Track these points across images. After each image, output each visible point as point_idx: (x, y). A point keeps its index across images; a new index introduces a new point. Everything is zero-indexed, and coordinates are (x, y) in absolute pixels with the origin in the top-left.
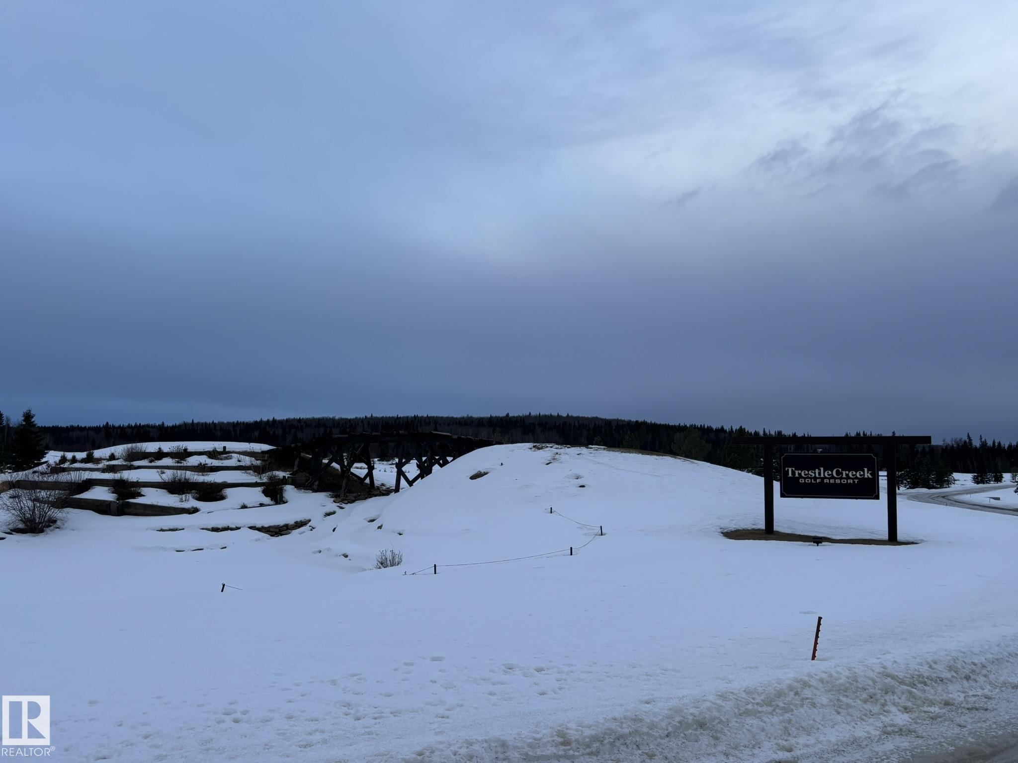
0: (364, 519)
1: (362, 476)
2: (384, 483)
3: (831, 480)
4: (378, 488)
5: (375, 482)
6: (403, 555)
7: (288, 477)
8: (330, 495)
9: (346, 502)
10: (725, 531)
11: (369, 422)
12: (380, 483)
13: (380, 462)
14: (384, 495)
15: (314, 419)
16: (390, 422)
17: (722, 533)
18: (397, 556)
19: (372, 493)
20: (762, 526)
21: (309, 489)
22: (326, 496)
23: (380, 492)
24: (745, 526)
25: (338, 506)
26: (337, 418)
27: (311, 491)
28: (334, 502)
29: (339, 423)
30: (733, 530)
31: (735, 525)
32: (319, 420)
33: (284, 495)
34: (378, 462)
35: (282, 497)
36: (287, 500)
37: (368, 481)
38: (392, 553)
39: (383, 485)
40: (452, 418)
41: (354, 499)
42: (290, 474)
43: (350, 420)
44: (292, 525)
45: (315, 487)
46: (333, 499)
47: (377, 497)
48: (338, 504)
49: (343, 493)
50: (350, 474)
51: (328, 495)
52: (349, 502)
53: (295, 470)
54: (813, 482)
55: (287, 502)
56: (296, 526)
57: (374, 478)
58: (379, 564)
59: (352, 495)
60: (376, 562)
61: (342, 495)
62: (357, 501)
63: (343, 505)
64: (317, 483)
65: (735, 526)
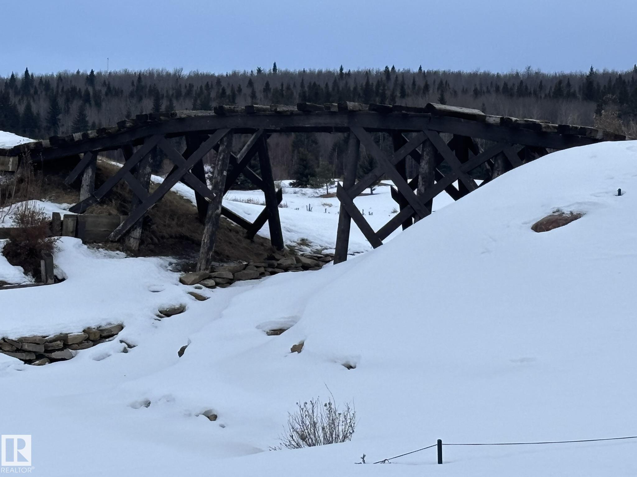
0: (258, 327)
1: (252, 219)
2: (305, 238)
4: (292, 251)
5: (285, 234)
6: (357, 415)
7: (66, 216)
8: (171, 264)
9: (211, 282)
11: (267, 84)
12: (297, 238)
13: (297, 189)
14: (306, 267)
15: (127, 77)
16: (323, 86)
18: (342, 418)
19: (276, 263)
21: (118, 249)
22: (161, 266)
23: (298, 260)
25: (191, 294)
26: (186, 73)
27: (123, 254)
28: (181, 281)
29: (191, 86)
32: (140, 77)
33: (55, 262)
34: (292, 190)
35: (51, 266)
36: (63, 273)
37: (265, 231)
38: (330, 410)
39: (304, 242)
40: (486, 76)
41: (231, 276)
42: (71, 210)
43: (219, 80)
44: (76, 337)
45: (133, 243)
46: (177, 275)
47: (290, 274)
48: (191, 288)
49: (204, 262)
50: (219, 211)
51: (167, 264)
52: (217, 284)
53: (82, 198)
55: (63, 280)
56: (88, 339)
57: (282, 225)
58: (296, 437)
59: (225, 265)
60: (288, 432)
61: (201, 265)
62: (238, 283)
63: (204, 292)
64: (137, 233)
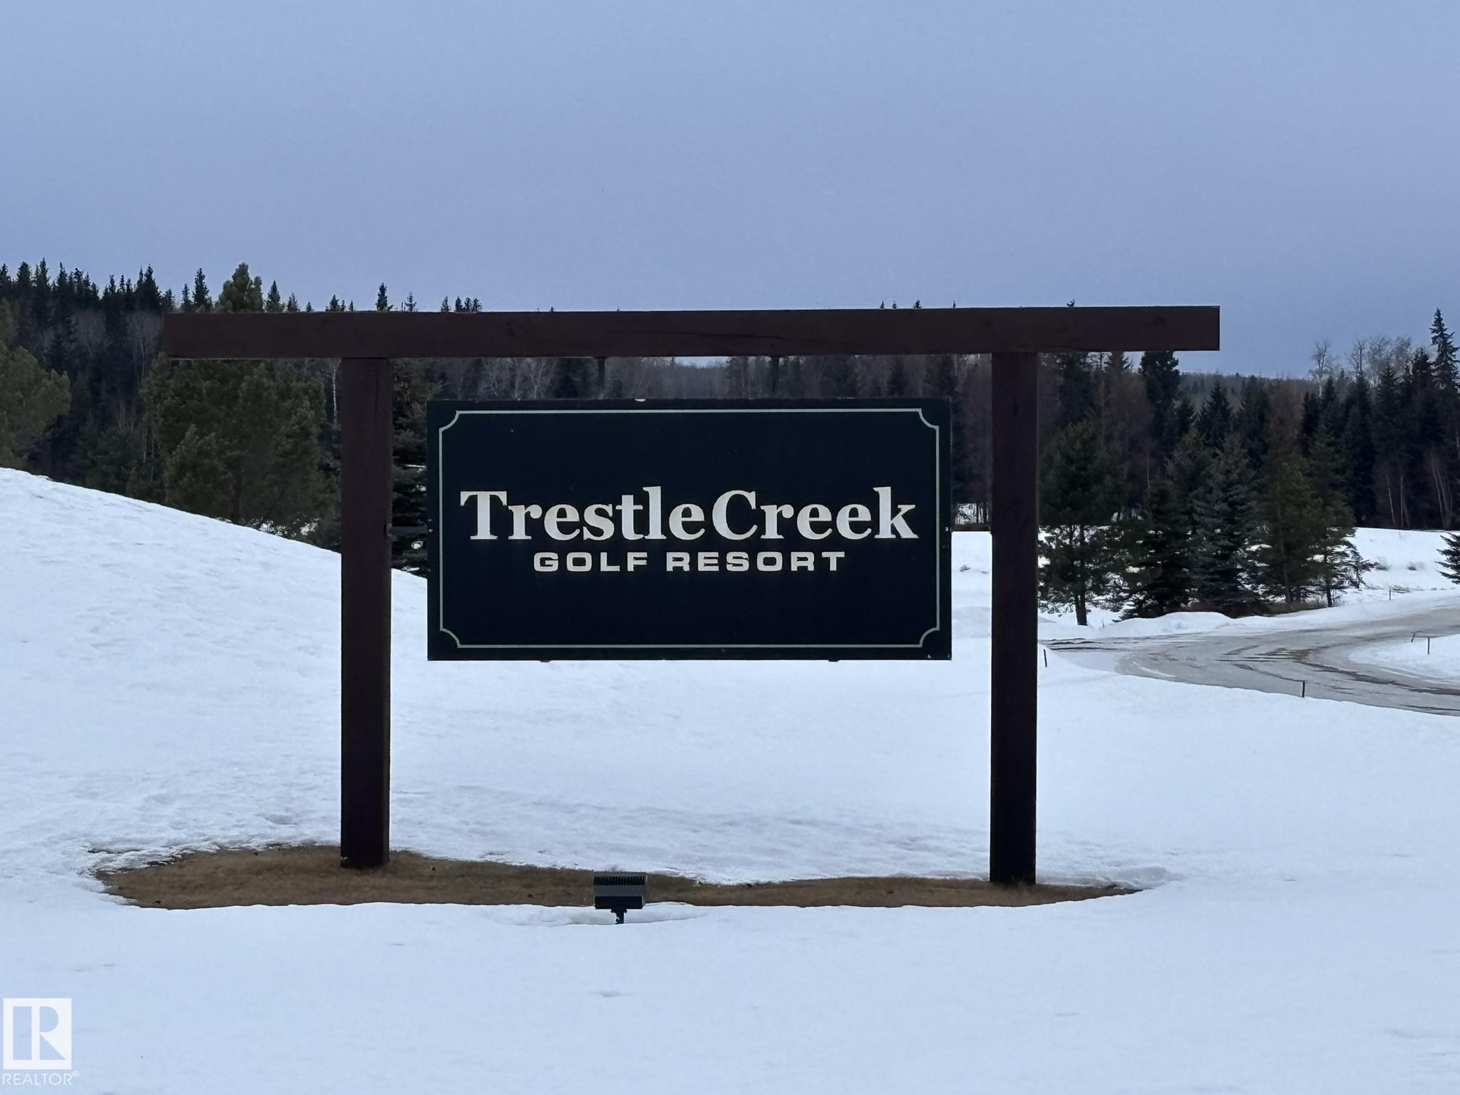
3: (701, 555)
10: (119, 862)
17: (101, 875)
20: (322, 827)
24: (234, 833)
30: (165, 853)
31: (176, 826)
54: (604, 567)
65: (173, 835)
